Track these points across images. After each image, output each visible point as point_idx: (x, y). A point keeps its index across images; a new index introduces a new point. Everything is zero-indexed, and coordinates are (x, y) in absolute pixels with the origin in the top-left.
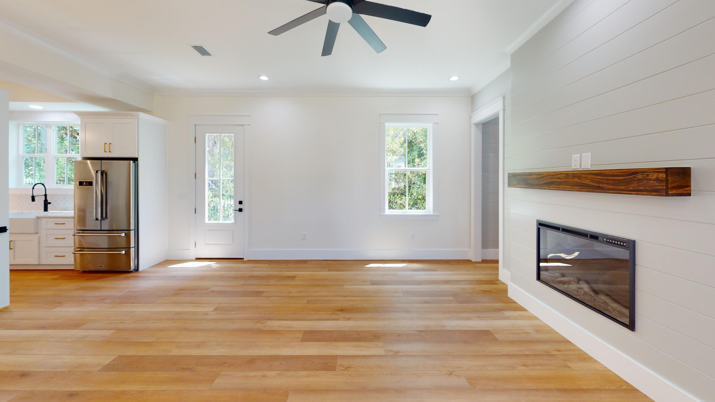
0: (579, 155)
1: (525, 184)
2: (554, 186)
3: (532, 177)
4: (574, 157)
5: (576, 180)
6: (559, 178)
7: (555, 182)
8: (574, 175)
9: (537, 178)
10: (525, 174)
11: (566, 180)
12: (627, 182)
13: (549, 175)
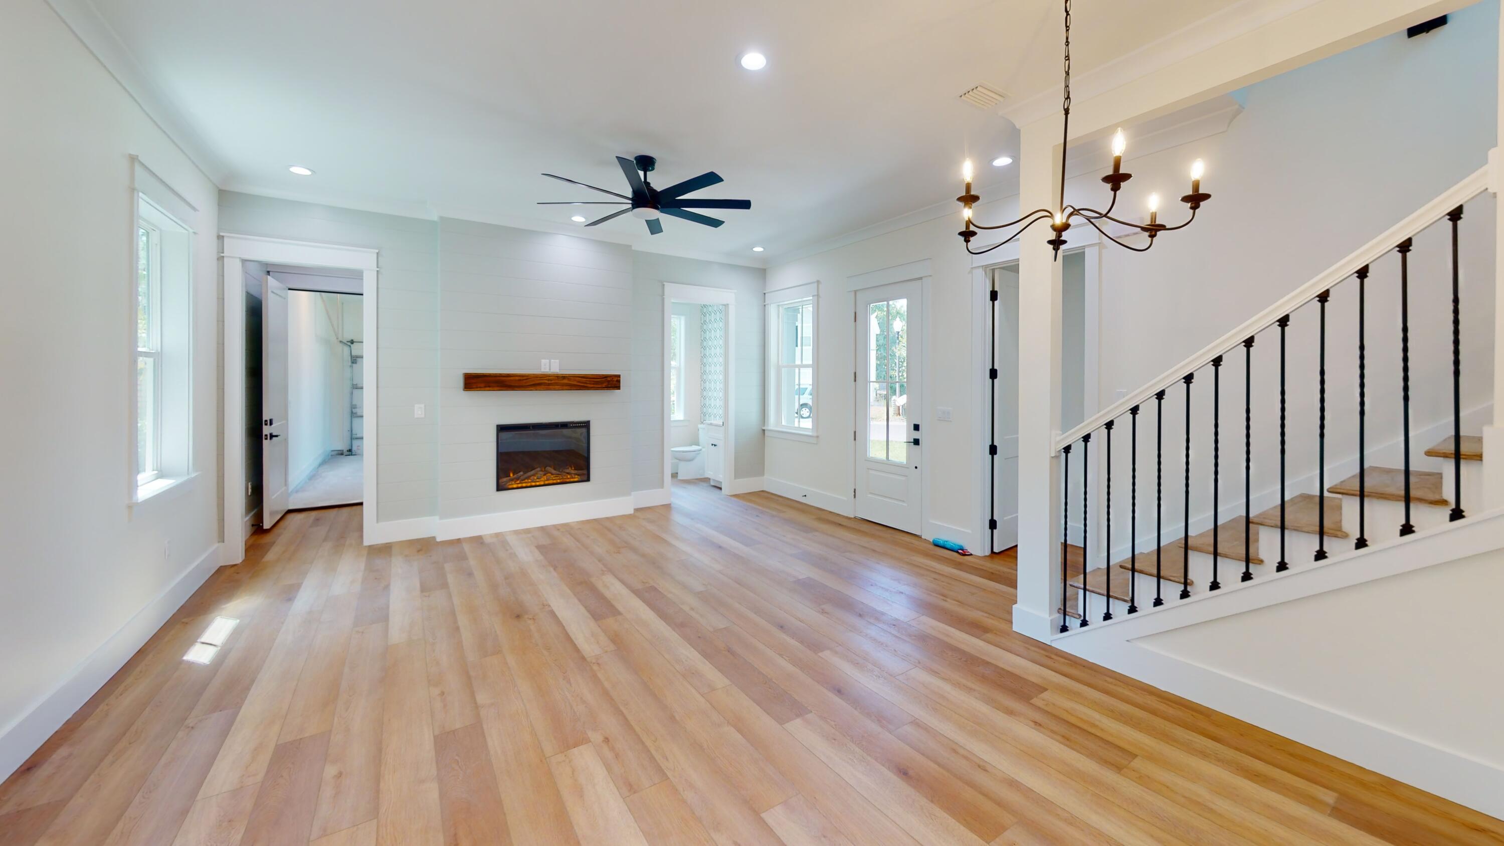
0: (548, 361)
1: (501, 387)
2: (543, 387)
3: (512, 378)
4: (543, 361)
5: (566, 381)
6: (549, 380)
7: (544, 383)
8: (564, 377)
9: (520, 380)
10: (501, 375)
11: (557, 381)
12: (601, 383)
13: (536, 377)
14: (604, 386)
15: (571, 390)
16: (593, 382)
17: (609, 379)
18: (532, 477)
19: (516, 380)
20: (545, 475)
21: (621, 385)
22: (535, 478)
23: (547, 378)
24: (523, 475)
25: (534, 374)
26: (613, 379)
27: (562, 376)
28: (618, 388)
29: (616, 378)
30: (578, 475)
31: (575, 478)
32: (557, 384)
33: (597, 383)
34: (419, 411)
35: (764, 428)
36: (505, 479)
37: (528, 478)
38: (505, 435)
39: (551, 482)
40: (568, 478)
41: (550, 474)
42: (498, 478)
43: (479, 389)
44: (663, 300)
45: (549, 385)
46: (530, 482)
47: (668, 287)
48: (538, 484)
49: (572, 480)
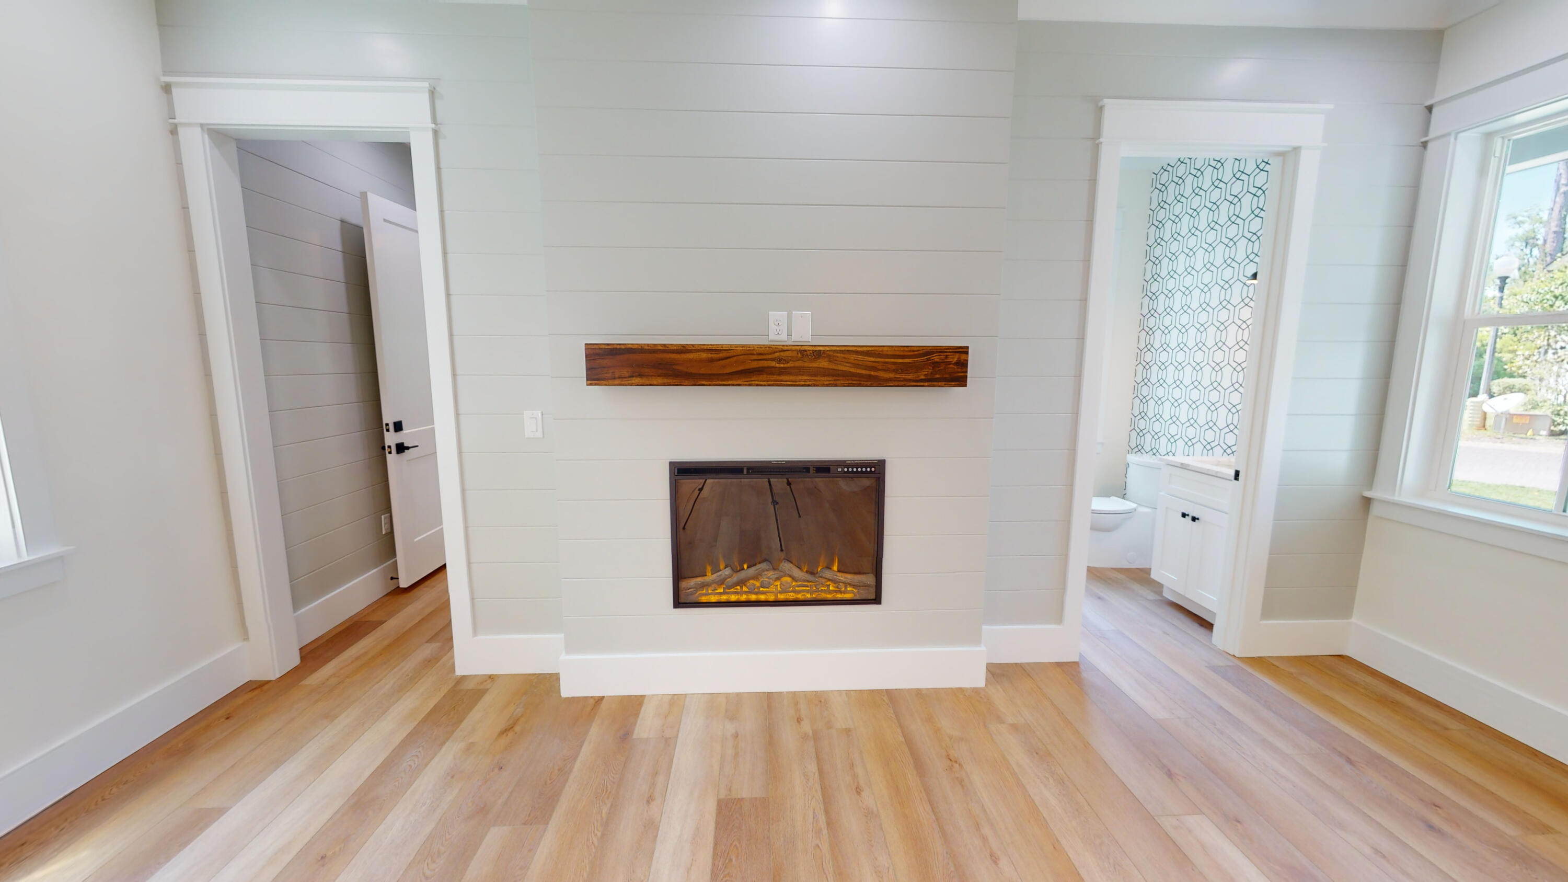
0: (786, 314)
1: (666, 376)
2: (765, 377)
3: (691, 356)
4: (774, 315)
5: (823, 364)
6: (780, 360)
7: (768, 367)
8: (818, 353)
9: (712, 360)
10: (666, 349)
11: (798, 364)
12: (917, 368)
13: (749, 352)
14: (922, 377)
15: (836, 385)
16: (894, 367)
17: (936, 358)
18: (751, 582)
19: (701, 361)
20: (778, 579)
21: (969, 374)
22: (758, 584)
23: (777, 355)
24: (730, 576)
25: (743, 346)
26: (947, 357)
27: (814, 351)
28: (961, 381)
29: (957, 355)
30: (854, 586)
31: (845, 593)
32: (800, 371)
33: (905, 368)
34: (531, 425)
35: (1368, 494)
36: (692, 582)
37: (742, 583)
38: (690, 484)
39: (791, 596)
40: (830, 592)
41: (789, 579)
42: (678, 575)
43: (617, 382)
44: (1097, 147)
45: (782, 372)
46: (746, 593)
47: (1114, 111)
48: (762, 597)
49: (839, 596)
